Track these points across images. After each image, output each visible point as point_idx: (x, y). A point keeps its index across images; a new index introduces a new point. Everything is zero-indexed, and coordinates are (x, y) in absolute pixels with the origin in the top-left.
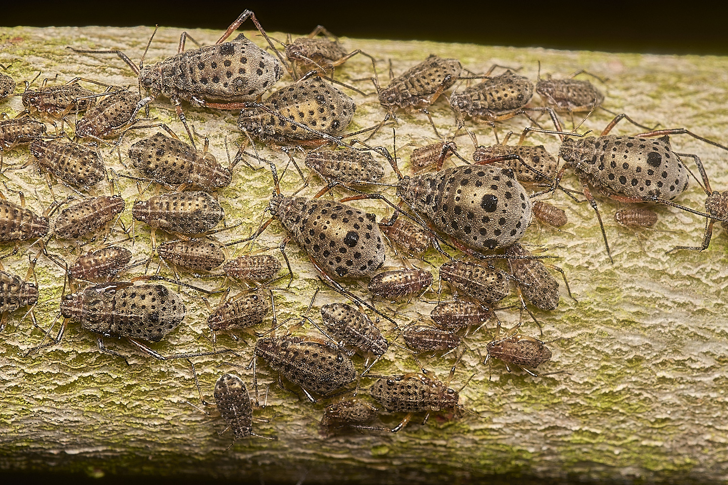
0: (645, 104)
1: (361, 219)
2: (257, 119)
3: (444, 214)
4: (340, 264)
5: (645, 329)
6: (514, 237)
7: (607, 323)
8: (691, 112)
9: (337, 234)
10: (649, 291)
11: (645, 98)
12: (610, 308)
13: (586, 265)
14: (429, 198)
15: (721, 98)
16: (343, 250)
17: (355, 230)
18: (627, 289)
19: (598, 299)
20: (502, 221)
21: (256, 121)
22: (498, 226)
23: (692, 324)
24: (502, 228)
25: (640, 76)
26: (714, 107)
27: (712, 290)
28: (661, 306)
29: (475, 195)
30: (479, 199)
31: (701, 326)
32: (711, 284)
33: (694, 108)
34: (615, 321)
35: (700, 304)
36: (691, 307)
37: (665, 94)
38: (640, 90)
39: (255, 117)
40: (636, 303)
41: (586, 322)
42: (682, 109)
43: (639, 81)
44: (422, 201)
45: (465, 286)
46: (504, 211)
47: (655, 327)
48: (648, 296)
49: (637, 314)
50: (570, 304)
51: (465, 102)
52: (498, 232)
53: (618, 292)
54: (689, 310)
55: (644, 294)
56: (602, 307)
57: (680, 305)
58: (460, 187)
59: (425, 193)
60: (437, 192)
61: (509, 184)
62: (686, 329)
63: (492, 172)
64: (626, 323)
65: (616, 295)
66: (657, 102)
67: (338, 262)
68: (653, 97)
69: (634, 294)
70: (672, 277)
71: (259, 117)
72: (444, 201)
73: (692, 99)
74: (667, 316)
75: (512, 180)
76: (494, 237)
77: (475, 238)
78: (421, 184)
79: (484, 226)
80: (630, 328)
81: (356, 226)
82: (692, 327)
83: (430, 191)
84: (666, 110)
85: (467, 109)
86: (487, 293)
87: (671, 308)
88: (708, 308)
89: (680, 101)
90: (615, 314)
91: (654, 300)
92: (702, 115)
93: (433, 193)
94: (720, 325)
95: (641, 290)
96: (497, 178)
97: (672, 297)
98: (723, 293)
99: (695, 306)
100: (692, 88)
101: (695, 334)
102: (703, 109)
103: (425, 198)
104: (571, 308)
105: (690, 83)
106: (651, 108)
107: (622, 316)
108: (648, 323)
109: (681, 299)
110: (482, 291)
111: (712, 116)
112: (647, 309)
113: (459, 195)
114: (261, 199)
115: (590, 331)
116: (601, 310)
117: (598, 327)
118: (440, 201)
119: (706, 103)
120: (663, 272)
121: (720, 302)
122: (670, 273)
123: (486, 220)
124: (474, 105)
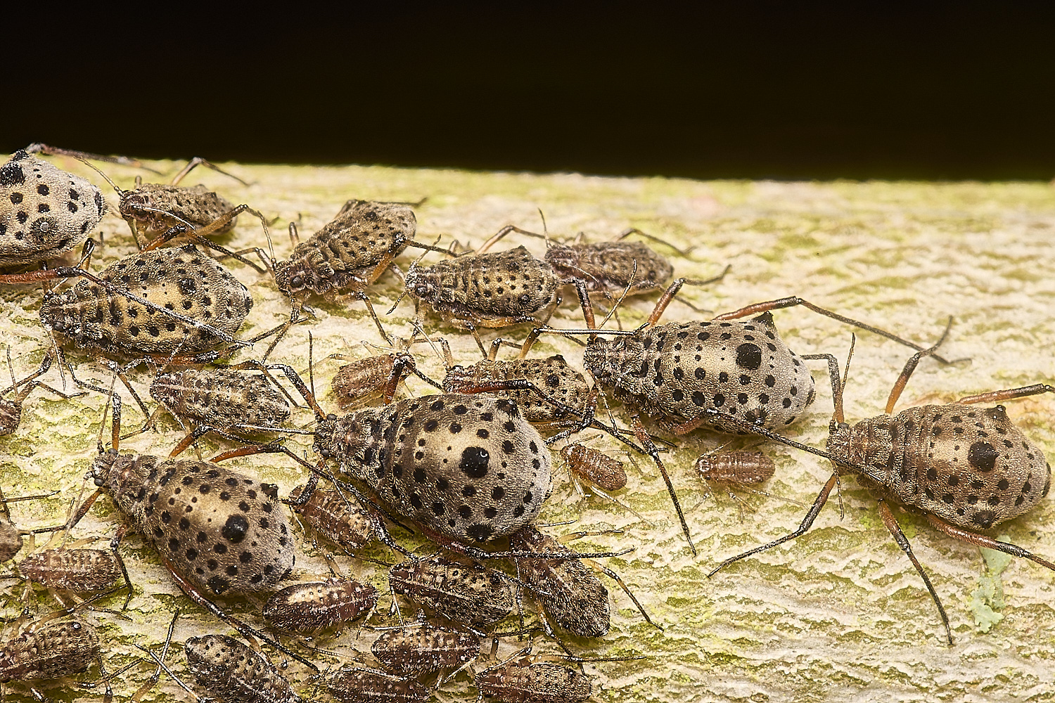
0: (753, 272)
1: (252, 494)
2: (74, 310)
3: (397, 482)
4: (215, 573)
5: (756, 669)
6: (520, 519)
7: (687, 659)
8: (834, 283)
9: (210, 520)
10: (761, 602)
11: (752, 259)
12: (693, 634)
13: (649, 559)
14: (369, 453)
15: (888, 257)
16: (220, 549)
17: (241, 513)
18: (722, 599)
19: (672, 618)
20: (498, 493)
21: (71, 313)
22: (490, 502)
23: (838, 659)
24: (498, 505)
25: (747, 222)
26: (876, 273)
27: (873, 598)
28: (782, 627)
29: (449, 448)
30: (456, 455)
31: (853, 660)
32: (869, 587)
33: (841, 276)
34: (701, 657)
35: (851, 622)
36: (835, 629)
37: (791, 253)
38: (744, 247)
39: (71, 306)
40: (738, 623)
41: (652, 658)
42: (818, 279)
43: (744, 230)
44: (357, 459)
45: (436, 601)
46: (501, 476)
47: (772, 664)
48: (759, 610)
49: (741, 642)
50: (621, 628)
51: (429, 286)
52: (490, 513)
53: (706, 605)
54: (833, 634)
55: (751, 608)
56: (679, 632)
57: (817, 625)
58: (423, 435)
59: (362, 444)
60: (383, 444)
61: (510, 427)
62: (828, 666)
63: (479, 405)
64: (722, 658)
65: (703, 610)
66: (774, 267)
67: (212, 569)
68: (769, 259)
69: (735, 608)
70: (800, 577)
71: (78, 306)
72: (397, 460)
73: (837, 261)
74: (793, 644)
75: (515, 420)
76: (485, 521)
77: (452, 523)
78: (355, 429)
79: (466, 502)
80: (730, 667)
81: (244, 506)
82: (838, 663)
83: (370, 441)
84: (790, 282)
85: (432, 299)
86: (475, 610)
87: (799, 631)
88: (865, 630)
89: (817, 264)
90: (702, 643)
91: (770, 617)
92: (854, 289)
93: (375, 446)
94: (887, 658)
95: (747, 601)
96: (487, 417)
97: (801, 611)
98: (891, 602)
99: (843, 627)
100: (838, 241)
101: (844, 675)
102: (856, 279)
103: (361, 454)
104: (624, 634)
105: (835, 232)
106: (765, 277)
107: (714, 647)
108: (760, 658)
109: (817, 615)
110: (465, 607)
111: (872, 289)
112: (757, 633)
113: (421, 449)
114: (75, 457)
115: (658, 675)
116: (677, 637)
117: (672, 666)
118: (388, 460)
119: (862, 267)
120: (784, 569)
121: (886, 618)
122: (798, 570)
123: (469, 491)
124: (443, 295)
